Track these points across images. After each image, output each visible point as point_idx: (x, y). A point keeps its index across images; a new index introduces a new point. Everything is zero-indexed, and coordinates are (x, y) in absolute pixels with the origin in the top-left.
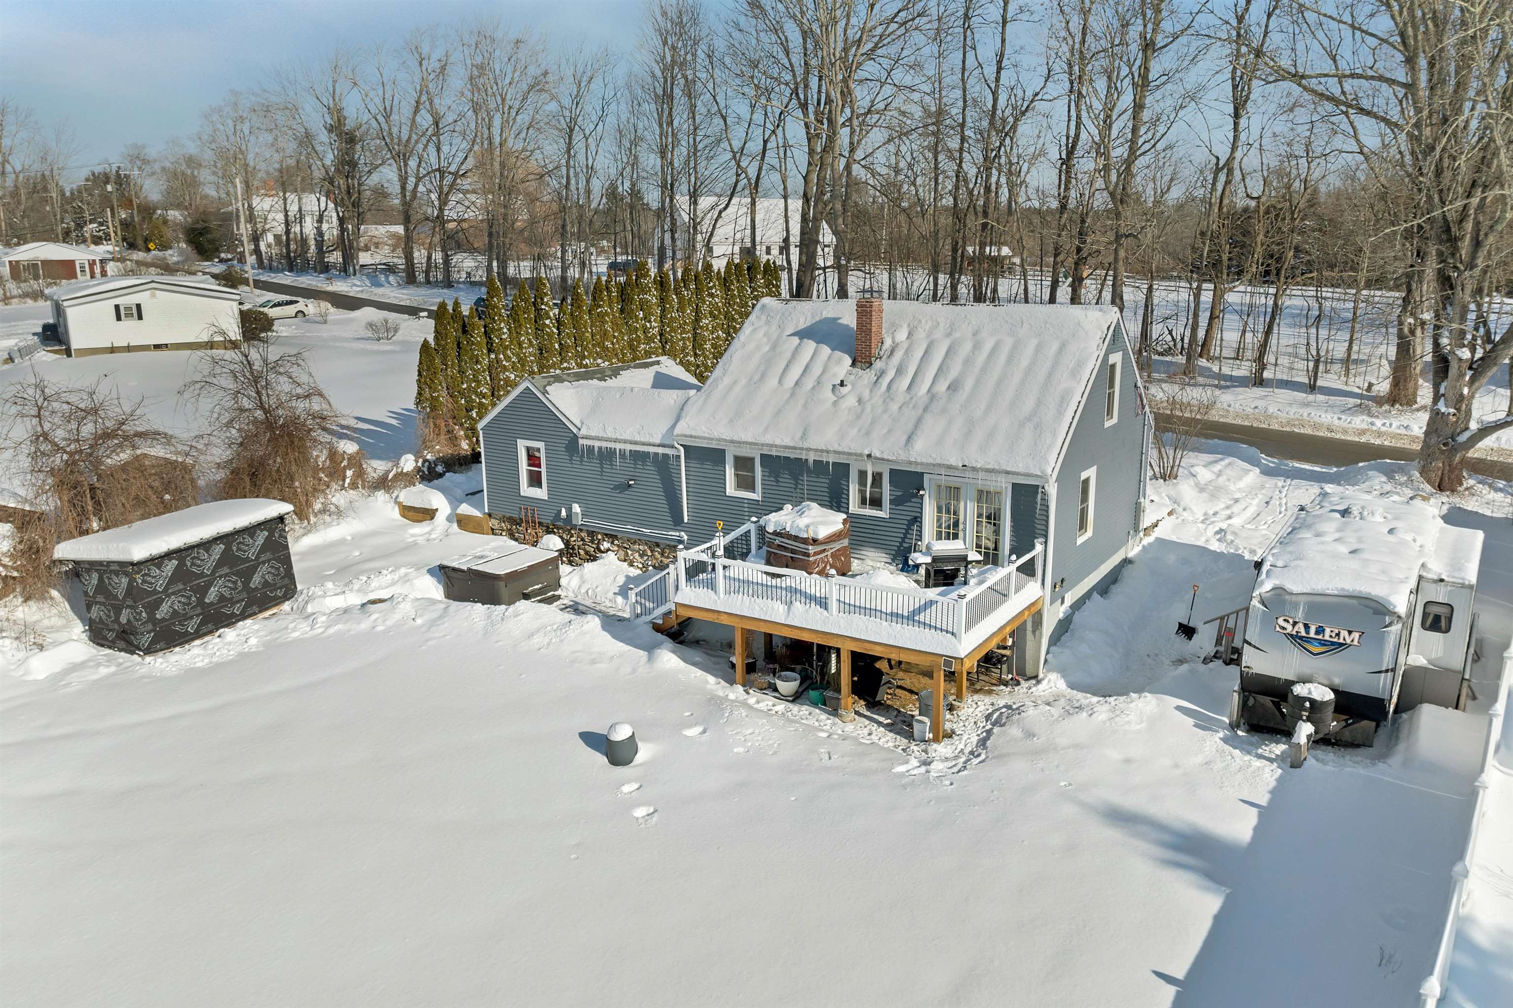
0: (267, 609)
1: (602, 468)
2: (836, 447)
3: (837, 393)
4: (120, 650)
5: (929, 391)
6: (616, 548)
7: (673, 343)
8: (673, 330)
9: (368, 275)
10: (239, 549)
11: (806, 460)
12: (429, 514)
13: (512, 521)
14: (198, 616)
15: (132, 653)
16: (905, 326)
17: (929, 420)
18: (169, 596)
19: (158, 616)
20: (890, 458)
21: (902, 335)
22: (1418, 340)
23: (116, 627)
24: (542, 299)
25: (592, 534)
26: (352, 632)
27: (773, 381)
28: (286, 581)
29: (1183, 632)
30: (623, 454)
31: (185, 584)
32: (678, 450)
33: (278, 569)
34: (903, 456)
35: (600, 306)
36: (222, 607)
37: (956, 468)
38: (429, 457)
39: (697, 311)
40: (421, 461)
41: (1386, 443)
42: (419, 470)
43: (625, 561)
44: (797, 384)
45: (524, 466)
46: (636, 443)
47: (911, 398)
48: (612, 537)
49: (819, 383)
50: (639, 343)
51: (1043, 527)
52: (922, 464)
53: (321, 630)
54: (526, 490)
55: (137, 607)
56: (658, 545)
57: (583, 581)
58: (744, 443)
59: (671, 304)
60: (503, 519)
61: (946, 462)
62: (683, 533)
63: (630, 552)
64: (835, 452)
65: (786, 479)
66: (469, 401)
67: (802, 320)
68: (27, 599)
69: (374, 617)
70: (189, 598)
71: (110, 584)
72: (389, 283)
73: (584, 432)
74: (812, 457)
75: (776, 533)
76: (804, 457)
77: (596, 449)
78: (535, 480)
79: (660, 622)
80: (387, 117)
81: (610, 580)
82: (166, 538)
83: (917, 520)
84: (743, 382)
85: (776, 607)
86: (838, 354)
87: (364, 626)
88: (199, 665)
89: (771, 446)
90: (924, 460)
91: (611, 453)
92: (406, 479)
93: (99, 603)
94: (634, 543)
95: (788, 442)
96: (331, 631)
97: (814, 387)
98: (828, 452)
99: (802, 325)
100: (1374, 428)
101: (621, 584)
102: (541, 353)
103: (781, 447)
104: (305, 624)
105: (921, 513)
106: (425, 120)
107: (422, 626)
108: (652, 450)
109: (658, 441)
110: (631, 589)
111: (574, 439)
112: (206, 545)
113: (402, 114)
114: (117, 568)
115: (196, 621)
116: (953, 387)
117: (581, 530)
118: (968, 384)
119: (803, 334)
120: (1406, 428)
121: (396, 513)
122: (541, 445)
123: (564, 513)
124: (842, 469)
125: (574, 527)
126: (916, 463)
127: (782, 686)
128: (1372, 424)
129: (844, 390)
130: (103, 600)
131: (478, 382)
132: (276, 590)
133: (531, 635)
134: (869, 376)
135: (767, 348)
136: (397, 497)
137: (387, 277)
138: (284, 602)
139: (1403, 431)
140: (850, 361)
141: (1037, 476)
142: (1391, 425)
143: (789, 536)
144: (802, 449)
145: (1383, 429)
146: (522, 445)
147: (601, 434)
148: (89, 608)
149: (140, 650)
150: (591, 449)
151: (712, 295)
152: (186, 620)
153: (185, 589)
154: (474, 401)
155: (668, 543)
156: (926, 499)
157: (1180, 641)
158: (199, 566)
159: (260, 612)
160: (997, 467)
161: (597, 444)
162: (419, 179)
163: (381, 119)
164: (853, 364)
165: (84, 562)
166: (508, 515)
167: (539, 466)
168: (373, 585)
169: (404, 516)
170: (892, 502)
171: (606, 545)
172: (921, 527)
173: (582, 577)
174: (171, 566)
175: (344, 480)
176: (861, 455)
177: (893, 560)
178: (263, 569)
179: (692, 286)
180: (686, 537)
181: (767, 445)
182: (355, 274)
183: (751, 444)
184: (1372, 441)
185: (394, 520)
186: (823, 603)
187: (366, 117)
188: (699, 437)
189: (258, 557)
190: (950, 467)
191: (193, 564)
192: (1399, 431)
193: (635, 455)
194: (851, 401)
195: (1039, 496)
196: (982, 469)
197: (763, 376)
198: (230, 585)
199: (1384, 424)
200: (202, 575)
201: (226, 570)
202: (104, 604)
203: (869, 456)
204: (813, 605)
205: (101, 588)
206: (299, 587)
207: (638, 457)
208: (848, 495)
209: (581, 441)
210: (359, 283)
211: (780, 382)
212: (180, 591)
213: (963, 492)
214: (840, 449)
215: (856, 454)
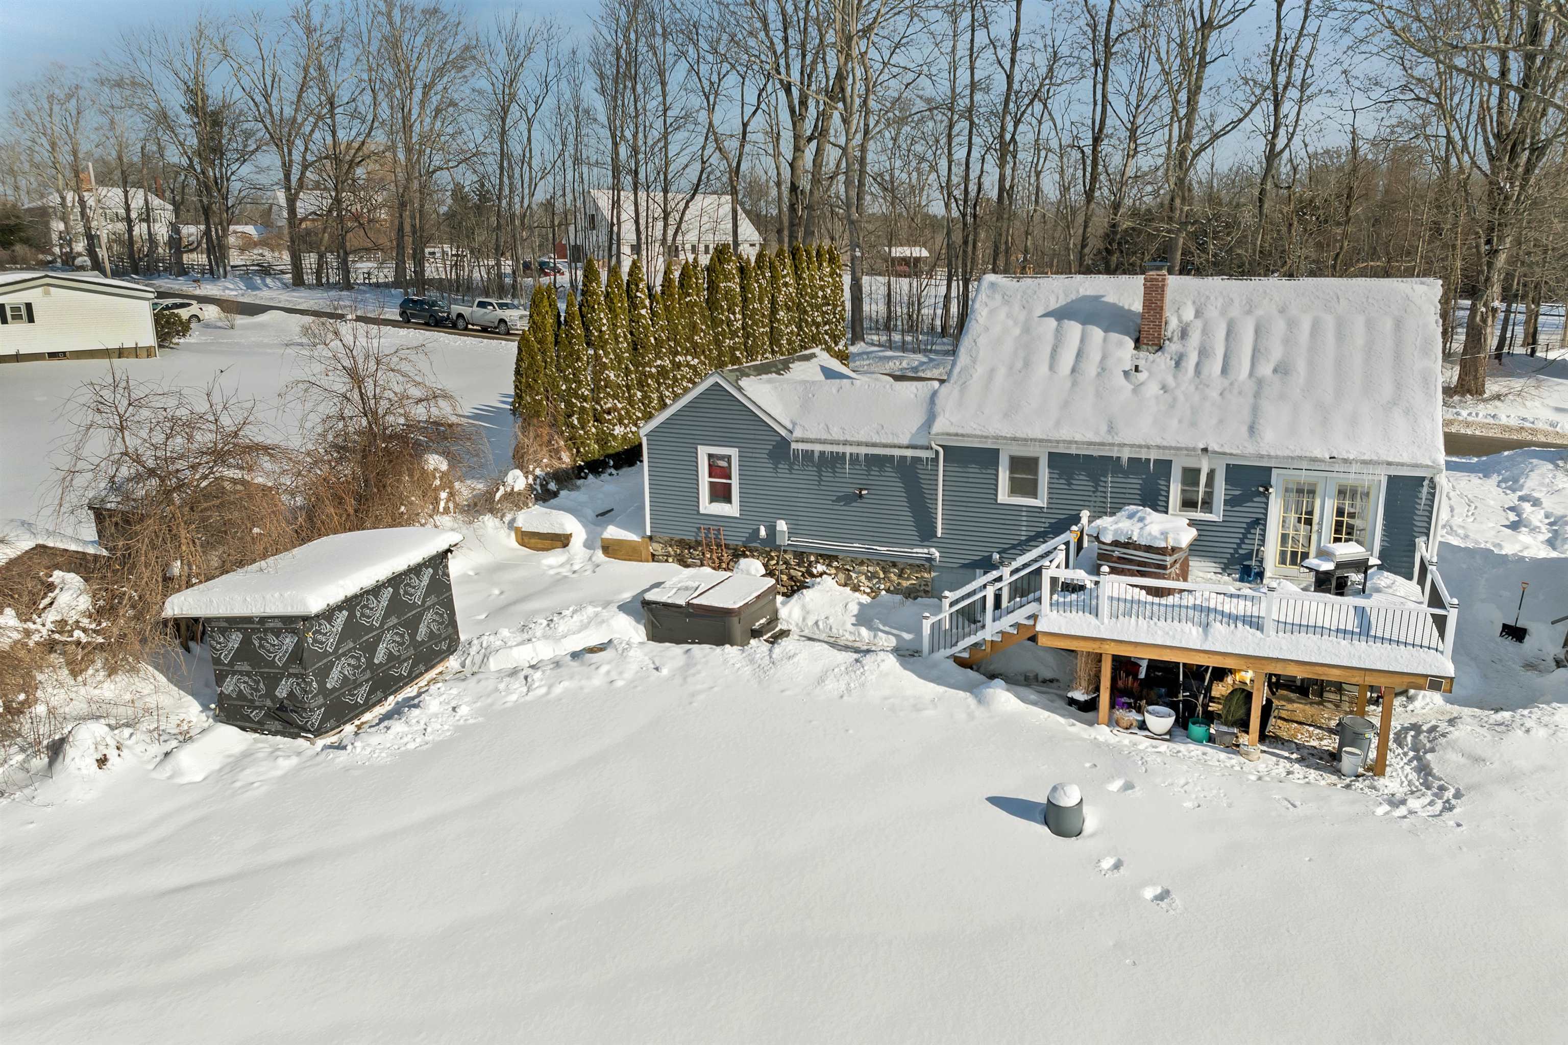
0: (432, 667)
1: (820, 476)
2: (1158, 441)
3: (1133, 380)
4: (275, 734)
5: (1251, 374)
6: (833, 571)
7: (755, 338)
8: (755, 323)
9: (240, 276)
10: (406, 593)
11: (1119, 458)
12: (562, 541)
13: (682, 543)
14: (367, 681)
15: (295, 736)
16: (1189, 303)
17: (1268, 407)
18: (338, 658)
19: (329, 686)
20: (1234, 452)
21: (1188, 314)
22: (1489, 330)
23: (269, 703)
24: (637, 285)
25: (800, 556)
26: (586, 691)
27: (1043, 369)
28: (450, 630)
29: (1509, 634)
30: (855, 459)
31: (354, 642)
32: (937, 452)
33: (441, 616)
34: (1250, 449)
35: (689, 295)
36: (390, 668)
37: (1322, 461)
38: (538, 472)
39: (773, 302)
40: (531, 478)
41: (1478, 433)
42: (531, 488)
43: (845, 585)
44: (1073, 370)
45: (704, 480)
46: (874, 445)
47: (1232, 384)
48: (829, 558)
49: (1103, 369)
50: (724, 338)
51: (1426, 525)
52: (1277, 457)
53: (543, 690)
54: (707, 506)
55: (307, 675)
56: (894, 565)
57: (806, 613)
58: (1035, 440)
59: (753, 295)
60: (670, 543)
61: (1308, 454)
62: (933, 550)
63: (854, 575)
64: (1159, 447)
65: (1082, 481)
66: (569, 404)
67: (1053, 300)
68: (112, 671)
69: (604, 669)
70: (358, 659)
71: (261, 646)
72: (267, 286)
73: (798, 434)
74: (1126, 454)
75: (1116, 543)
76: (1115, 455)
77: (816, 455)
78: (721, 494)
79: (966, 655)
80: (267, 97)
81: (839, 608)
82: (341, 582)
83: (1260, 522)
84: (1002, 371)
85: (1187, 630)
86: (1114, 336)
87: (598, 680)
88: (411, 746)
89: (1070, 442)
90: (1280, 453)
91: (839, 458)
92: (515, 500)
93: (241, 673)
94: (862, 563)
95: (1090, 437)
96: (558, 689)
97: (1099, 374)
98: (1148, 447)
99: (1053, 305)
100: (1460, 418)
101: (855, 612)
102: (635, 349)
103: (1083, 443)
104: (517, 685)
105: (1266, 515)
106: (312, 97)
107: (672, 677)
108: (897, 452)
109: (906, 442)
110: (926, 618)
111: (784, 444)
112: (376, 591)
113: (287, 91)
114: (280, 625)
115: (366, 688)
116: (1282, 370)
117: (785, 552)
118: (1301, 366)
119: (1061, 314)
120: (1494, 417)
121: (511, 541)
122: (734, 452)
123: (763, 532)
124: (1165, 466)
125: (778, 548)
126: (1269, 456)
127: (1153, 722)
128: (1458, 414)
129: (1142, 376)
130: (248, 668)
131: (579, 382)
132: (440, 642)
133: (821, 680)
134: (1162, 362)
135: (1017, 331)
136: (513, 520)
137: (263, 280)
138: (448, 656)
139: (1491, 421)
140: (1132, 344)
141: (1427, 466)
142: (1477, 415)
143: (1138, 547)
144: (1113, 445)
145: (1470, 419)
146: (703, 452)
147: (824, 436)
148: (220, 679)
149: (309, 731)
150: (808, 455)
151: (786, 285)
152: (355, 688)
153: (355, 648)
154: (574, 405)
155: (910, 561)
156: (1272, 498)
157: (1509, 644)
158: (369, 617)
159: (427, 671)
160: (1375, 458)
161: (818, 448)
162: (305, 167)
163: (259, 98)
164: (1136, 348)
165: (218, 619)
166: (678, 537)
167: (730, 478)
168: (560, 629)
169: (522, 544)
170: (1226, 502)
171: (820, 568)
172: (1264, 530)
173: (803, 607)
174: (342, 617)
175: (438, 503)
176: (1194, 449)
177: (1224, 570)
178: (429, 616)
179: (768, 274)
180: (937, 554)
181: (1064, 441)
182: (225, 277)
183: (1041, 441)
184: (1463, 431)
185: (513, 549)
186: (1256, 623)
187: (238, 93)
188: (968, 436)
189: (424, 602)
190: (1314, 460)
191: (363, 615)
192: (1487, 421)
193: (873, 460)
194: (1152, 389)
195: (1425, 490)
196: (1356, 461)
197: (1027, 364)
198: (398, 639)
199: (1470, 414)
200: (371, 628)
201: (393, 620)
202: (248, 674)
203: (1205, 450)
204: (1240, 625)
205: (245, 652)
206: (463, 637)
207: (876, 462)
208: (1168, 497)
209: (794, 446)
210: (231, 286)
211: (1052, 367)
212: (350, 650)
213: (1319, 491)
214: (1165, 444)
215: (1187, 449)
